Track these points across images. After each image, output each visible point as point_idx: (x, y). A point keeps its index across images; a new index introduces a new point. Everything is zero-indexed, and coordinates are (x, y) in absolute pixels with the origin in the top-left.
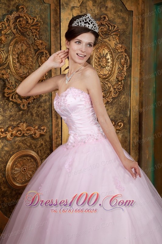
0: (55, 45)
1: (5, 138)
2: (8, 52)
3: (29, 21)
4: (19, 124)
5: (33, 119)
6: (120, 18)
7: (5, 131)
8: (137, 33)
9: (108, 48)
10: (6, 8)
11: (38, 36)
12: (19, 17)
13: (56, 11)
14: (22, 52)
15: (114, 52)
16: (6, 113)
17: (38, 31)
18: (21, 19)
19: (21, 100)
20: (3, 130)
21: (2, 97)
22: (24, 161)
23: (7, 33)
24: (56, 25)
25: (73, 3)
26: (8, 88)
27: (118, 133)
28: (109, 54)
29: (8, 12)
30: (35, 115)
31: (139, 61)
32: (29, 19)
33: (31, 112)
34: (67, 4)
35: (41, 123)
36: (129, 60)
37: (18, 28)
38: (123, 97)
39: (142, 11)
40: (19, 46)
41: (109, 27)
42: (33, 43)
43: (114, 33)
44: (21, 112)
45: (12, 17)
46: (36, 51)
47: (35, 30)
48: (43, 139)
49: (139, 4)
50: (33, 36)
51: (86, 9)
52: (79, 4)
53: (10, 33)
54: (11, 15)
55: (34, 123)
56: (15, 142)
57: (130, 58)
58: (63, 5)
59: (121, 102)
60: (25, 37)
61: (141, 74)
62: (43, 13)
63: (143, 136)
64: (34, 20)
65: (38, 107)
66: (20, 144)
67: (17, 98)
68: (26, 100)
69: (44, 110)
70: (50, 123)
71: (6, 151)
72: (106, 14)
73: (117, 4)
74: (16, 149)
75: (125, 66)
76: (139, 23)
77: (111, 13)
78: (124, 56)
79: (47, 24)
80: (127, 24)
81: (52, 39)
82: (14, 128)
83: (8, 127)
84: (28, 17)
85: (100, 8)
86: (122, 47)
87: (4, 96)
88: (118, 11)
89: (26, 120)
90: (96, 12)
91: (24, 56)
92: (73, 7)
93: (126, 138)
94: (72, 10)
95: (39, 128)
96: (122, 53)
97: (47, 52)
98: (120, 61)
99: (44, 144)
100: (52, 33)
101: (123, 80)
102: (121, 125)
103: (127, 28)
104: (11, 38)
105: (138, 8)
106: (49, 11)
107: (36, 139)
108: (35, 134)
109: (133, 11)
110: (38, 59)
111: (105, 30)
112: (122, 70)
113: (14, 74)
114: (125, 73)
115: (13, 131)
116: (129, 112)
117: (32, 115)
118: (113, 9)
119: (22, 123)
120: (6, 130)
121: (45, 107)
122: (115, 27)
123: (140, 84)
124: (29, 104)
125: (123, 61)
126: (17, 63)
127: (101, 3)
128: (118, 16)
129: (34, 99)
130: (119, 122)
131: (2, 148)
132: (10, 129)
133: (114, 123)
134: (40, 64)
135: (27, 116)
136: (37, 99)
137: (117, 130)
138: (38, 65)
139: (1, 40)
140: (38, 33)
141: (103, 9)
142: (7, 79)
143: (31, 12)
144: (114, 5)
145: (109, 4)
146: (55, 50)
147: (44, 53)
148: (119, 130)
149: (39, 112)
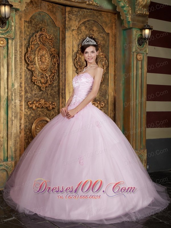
0: (62, 51)
1: (32, 108)
2: (35, 55)
3: (48, 37)
4: (40, 100)
5: (48, 97)
8: (112, 47)
10: (35, 29)
12: (42, 34)
13: (63, 31)
14: (43, 55)
16: (33, 92)
17: (53, 43)
18: (43, 36)
19: (42, 84)
20: (31, 103)
21: (31, 82)
22: (43, 124)
23: (35, 44)
24: (63, 40)
25: (73, 27)
26: (35, 76)
27: (102, 109)
29: (36, 31)
30: (49, 95)
31: (114, 64)
32: (48, 36)
33: (47, 92)
34: (69, 28)
35: (53, 100)
36: (107, 63)
37: (41, 41)
38: (103, 86)
39: (115, 33)
40: (42, 52)
42: (49, 50)
44: (41, 92)
45: (38, 35)
46: (51, 55)
47: (50, 43)
48: (54, 111)
49: (113, 29)
50: (50, 46)
51: (81, 31)
52: (77, 28)
53: (37, 43)
54: (37, 33)
55: (48, 100)
56: (37, 111)
57: (108, 61)
58: (67, 28)
59: (102, 89)
60: (45, 46)
61: (115, 72)
62: (55, 33)
64: (50, 36)
65: (51, 90)
66: (40, 112)
67: (39, 83)
68: (45, 84)
69: (55, 92)
70: (58, 101)
71: (32, 116)
72: (93, 35)
73: (99, 28)
74: (38, 116)
75: (105, 66)
76: (113, 41)
77: (96, 34)
78: (104, 60)
79: (57, 39)
80: (106, 41)
81: (60, 48)
82: (37, 102)
83: (33, 101)
84: (47, 35)
85: (89, 31)
86: (103, 54)
87: (32, 81)
88: (100, 33)
89: (44, 97)
90: (87, 33)
91: (44, 57)
92: (73, 30)
94: (72, 31)
95: (52, 103)
96: (103, 58)
99: (54, 114)
100: (61, 44)
101: (104, 75)
102: (103, 104)
103: (106, 43)
104: (37, 46)
105: (112, 32)
106: (59, 31)
107: (49, 110)
108: (49, 107)
109: (109, 33)
110: (52, 59)
113: (38, 68)
114: (105, 71)
115: (36, 104)
116: (107, 97)
117: (47, 94)
118: (97, 31)
119: (42, 99)
120: (33, 103)
121: (56, 90)
123: (114, 78)
124: (46, 87)
125: (103, 63)
126: (40, 62)
127: (90, 28)
128: (100, 36)
129: (49, 84)
130: (102, 102)
131: (30, 114)
132: (35, 102)
133: (99, 103)
134: (53, 63)
135: (45, 95)
136: (50, 84)
137: (101, 107)
138: (52, 63)
139: (31, 48)
140: (52, 44)
141: (91, 32)
142: (34, 71)
143: (49, 32)
144: (98, 29)
145: (95, 29)
146: (62, 55)
147: (56, 56)
148: (102, 108)
149: (52, 93)
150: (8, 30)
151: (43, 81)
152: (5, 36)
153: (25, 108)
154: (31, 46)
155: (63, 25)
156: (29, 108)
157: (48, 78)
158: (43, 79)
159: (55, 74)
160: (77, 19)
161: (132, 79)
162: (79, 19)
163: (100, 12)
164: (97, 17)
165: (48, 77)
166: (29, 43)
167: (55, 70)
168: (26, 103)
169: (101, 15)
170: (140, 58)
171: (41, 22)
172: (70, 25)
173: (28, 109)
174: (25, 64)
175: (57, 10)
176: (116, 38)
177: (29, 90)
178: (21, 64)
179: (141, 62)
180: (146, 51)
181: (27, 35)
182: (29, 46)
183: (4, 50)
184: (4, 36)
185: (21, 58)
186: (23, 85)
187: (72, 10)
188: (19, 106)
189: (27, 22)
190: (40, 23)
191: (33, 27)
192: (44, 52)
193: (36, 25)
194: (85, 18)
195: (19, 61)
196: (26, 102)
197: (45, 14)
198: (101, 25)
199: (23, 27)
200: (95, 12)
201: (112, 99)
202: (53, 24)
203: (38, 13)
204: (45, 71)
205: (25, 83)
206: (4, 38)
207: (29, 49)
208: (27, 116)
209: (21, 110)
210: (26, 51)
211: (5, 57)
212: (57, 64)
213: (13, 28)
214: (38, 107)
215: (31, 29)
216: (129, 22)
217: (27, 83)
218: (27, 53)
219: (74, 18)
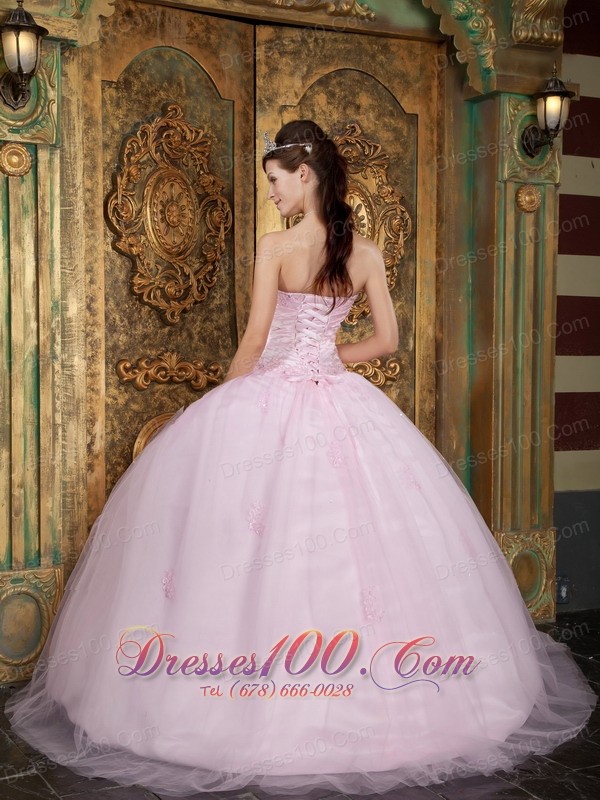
0: (243, 185)
1: (132, 382)
2: (143, 199)
3: (189, 136)
4: (162, 354)
5: (193, 345)
6: (388, 130)
7: (133, 368)
8: (428, 163)
9: (362, 194)
10: (141, 110)
11: (205, 166)
12: (167, 127)
13: (245, 114)
14: (171, 201)
15: (375, 204)
16: (135, 329)
17: (207, 157)
18: (171, 132)
19: (168, 302)
20: (128, 365)
21: (127, 294)
23: (141, 161)
24: (246, 143)
25: (284, 98)
26: (142, 276)
27: (391, 384)
28: (363, 207)
29: (145, 117)
30: (196, 337)
31: (435, 224)
32: (188, 131)
33: (188, 330)
34: (270, 100)
35: (211, 358)
36: (410, 221)
37: (164, 150)
39: (438, 115)
40: (166, 188)
41: (363, 148)
42: (194, 182)
43: (376, 162)
44: (167, 330)
45: (152, 128)
46: (201, 198)
47: (199, 155)
49: (431, 100)
50: (196, 166)
51: (313, 111)
52: (298, 101)
53: (148, 159)
54: (150, 124)
55: (194, 355)
56: (153, 393)
57: (414, 217)
58: (261, 102)
60: (179, 168)
61: (438, 253)
62: (218, 120)
63: (445, 395)
64: (198, 133)
65: (204, 321)
66: (165, 398)
67: (158, 298)
68: (179, 302)
69: (218, 329)
71: (135, 412)
72: (355, 122)
74: (156, 408)
75: (401, 233)
76: (432, 141)
77: (368, 119)
78: (399, 213)
79: (226, 142)
80: (405, 143)
81: (238, 174)
82: (150, 362)
83: (139, 360)
84: (185, 128)
85: (344, 109)
86: (393, 192)
87: (131, 292)
88: (384, 115)
89: (177, 347)
90: (336, 116)
91: (175, 208)
92: (284, 108)
93: (406, 400)
94: (280, 112)
95: (206, 367)
96: (394, 206)
97: (225, 201)
98: (390, 224)
100: (238, 160)
101: (397, 266)
102: (395, 367)
103: (406, 151)
104: (148, 170)
105: (428, 109)
106: (231, 114)
107: (198, 391)
108: (197, 378)
109: (417, 115)
110: (205, 214)
111: (355, 154)
112: (395, 243)
113: (153, 246)
114: (403, 252)
115: (149, 369)
116: (411, 341)
117: (190, 336)
119: (169, 353)
120: (135, 366)
121: (220, 321)
122: (376, 148)
123: (437, 276)
124: (185, 311)
125: (395, 222)
126: (160, 223)
127: (345, 97)
128: (385, 125)
129: (196, 303)
130: (392, 362)
131: (127, 404)
132: (143, 363)
133: (379, 363)
134: (210, 227)
135: (181, 339)
136: (201, 302)
137: (387, 379)
138: (205, 229)
139: (129, 174)
140: (206, 160)
141: (350, 111)
142: (138, 255)
143: (193, 116)
144: (375, 103)
145: (364, 100)
146: (243, 198)
147: (219, 202)
148: (393, 380)
149: (205, 331)
150: (35, 116)
151: (172, 290)
152: (26, 137)
153: (107, 385)
154: (126, 169)
155: (248, 92)
156: (121, 383)
157: (193, 280)
158: (172, 283)
159: (217, 264)
160: (296, 67)
161: (498, 278)
162: (305, 69)
163: (383, 41)
164: (373, 57)
165: (192, 276)
166: (121, 160)
167: (215, 251)
168: (111, 366)
169: (385, 49)
170: (532, 202)
171: (165, 84)
172: (273, 89)
173: (117, 388)
174: (105, 234)
175: (224, 38)
176: (443, 134)
177: (122, 321)
178: (91, 232)
179: (532, 216)
180: (552, 176)
181: (114, 132)
182: (119, 168)
183: (24, 186)
184: (23, 137)
185: (89, 212)
186: (100, 305)
187: (279, 38)
188: (83, 377)
189: (114, 85)
190: (161, 87)
191: (135, 101)
192: (177, 190)
193: (148, 95)
194: (325, 64)
195: (81, 222)
196: (112, 362)
197: (178, 55)
198: (387, 85)
199: (97, 105)
200: (364, 40)
201: (428, 348)
202: (210, 89)
203: (155, 51)
204: (180, 254)
205: (107, 300)
206: (21, 143)
207: (121, 181)
208: (117, 412)
209: (93, 390)
210: (110, 188)
211: (26, 211)
212: (226, 229)
213: (54, 108)
214: (156, 381)
215: (129, 110)
216: (488, 70)
217: (114, 298)
218: (114, 195)
219: (287, 64)
